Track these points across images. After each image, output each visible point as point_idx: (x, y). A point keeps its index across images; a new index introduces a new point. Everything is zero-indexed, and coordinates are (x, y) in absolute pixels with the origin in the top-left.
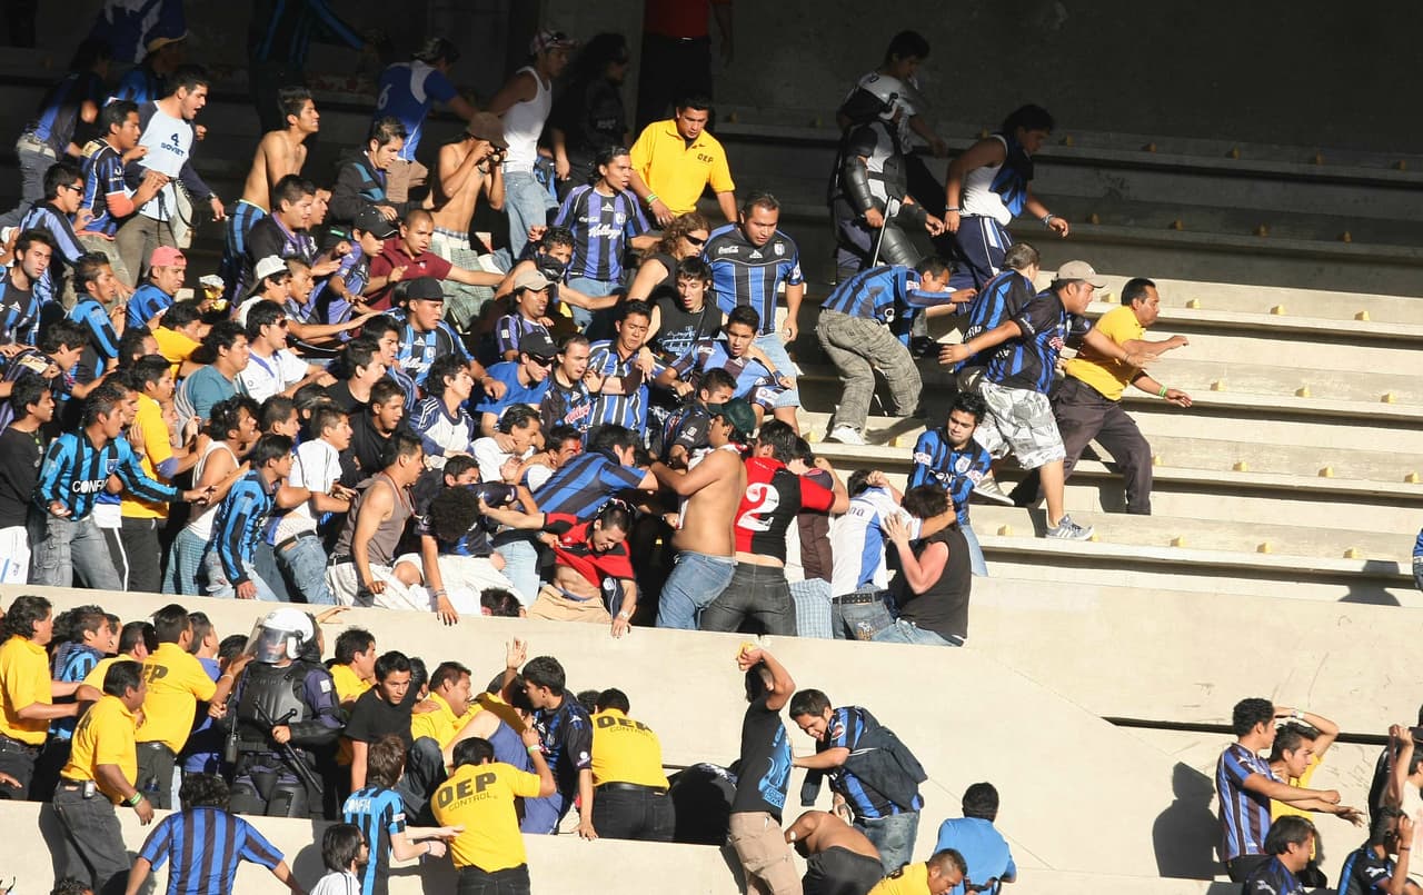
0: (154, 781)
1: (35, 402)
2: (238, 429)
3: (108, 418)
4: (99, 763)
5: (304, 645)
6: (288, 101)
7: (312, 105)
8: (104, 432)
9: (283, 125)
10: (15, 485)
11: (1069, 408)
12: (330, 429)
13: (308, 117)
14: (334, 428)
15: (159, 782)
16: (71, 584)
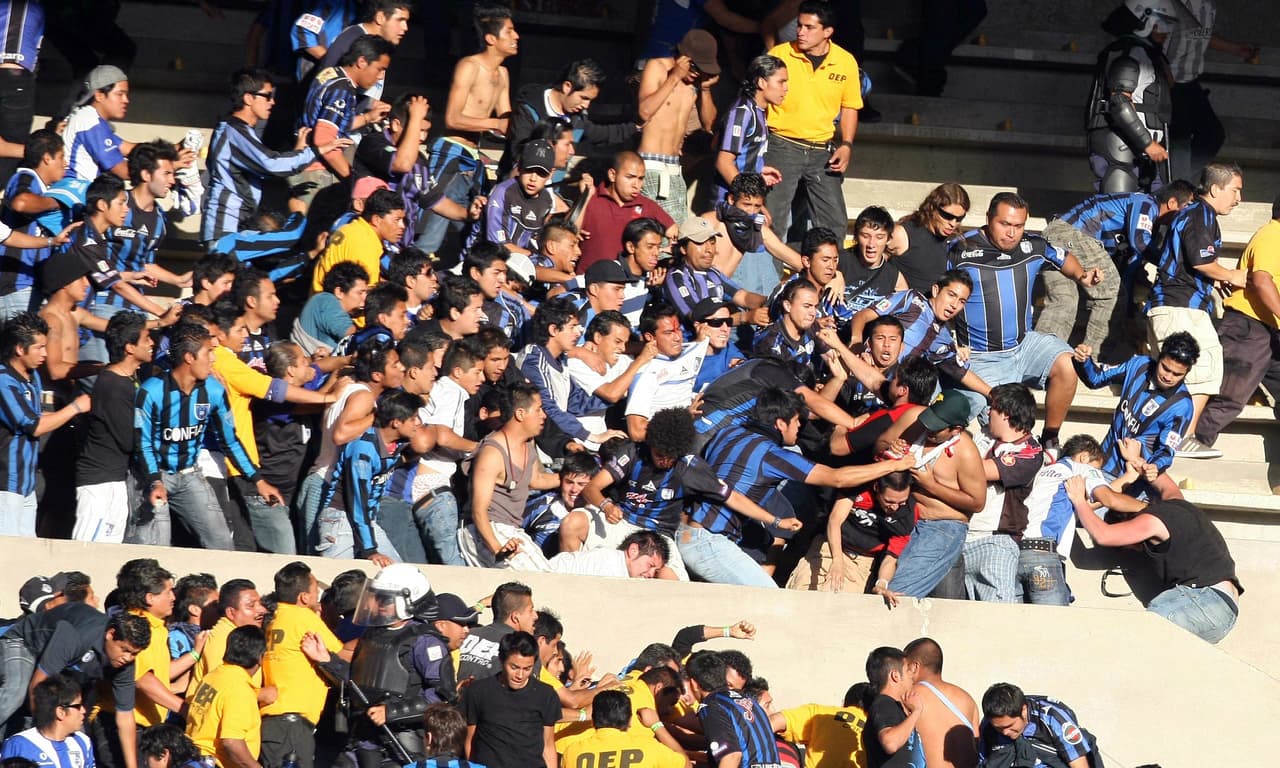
0: (293, 757)
1: (135, 342)
2: (384, 372)
3: (195, 358)
4: (222, 737)
5: (414, 604)
6: (486, 20)
7: (512, 26)
8: (193, 373)
9: (480, 48)
10: (115, 434)
11: (1241, 347)
12: (461, 372)
13: (506, 39)
14: (465, 371)
15: (298, 759)
16: (168, 542)
